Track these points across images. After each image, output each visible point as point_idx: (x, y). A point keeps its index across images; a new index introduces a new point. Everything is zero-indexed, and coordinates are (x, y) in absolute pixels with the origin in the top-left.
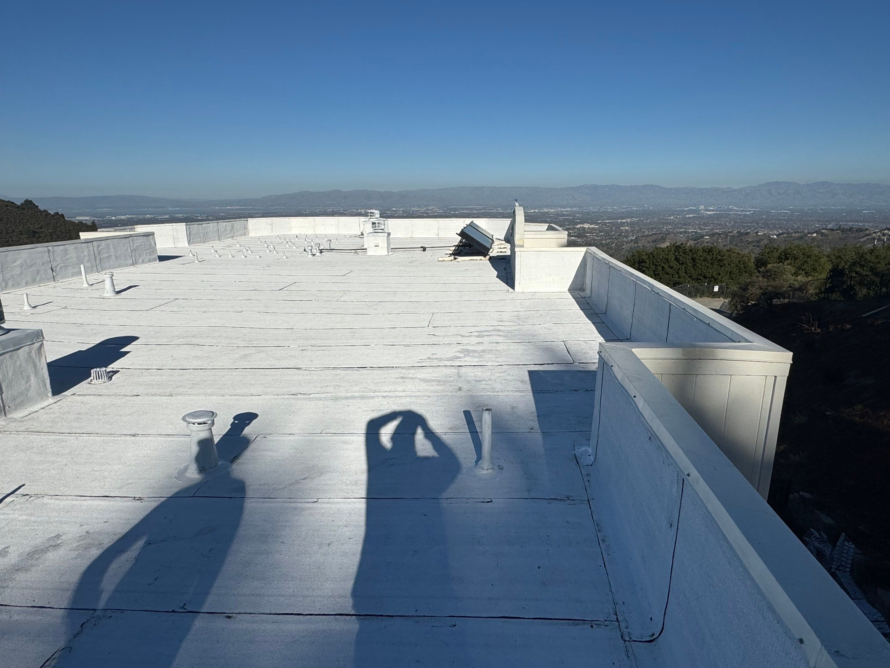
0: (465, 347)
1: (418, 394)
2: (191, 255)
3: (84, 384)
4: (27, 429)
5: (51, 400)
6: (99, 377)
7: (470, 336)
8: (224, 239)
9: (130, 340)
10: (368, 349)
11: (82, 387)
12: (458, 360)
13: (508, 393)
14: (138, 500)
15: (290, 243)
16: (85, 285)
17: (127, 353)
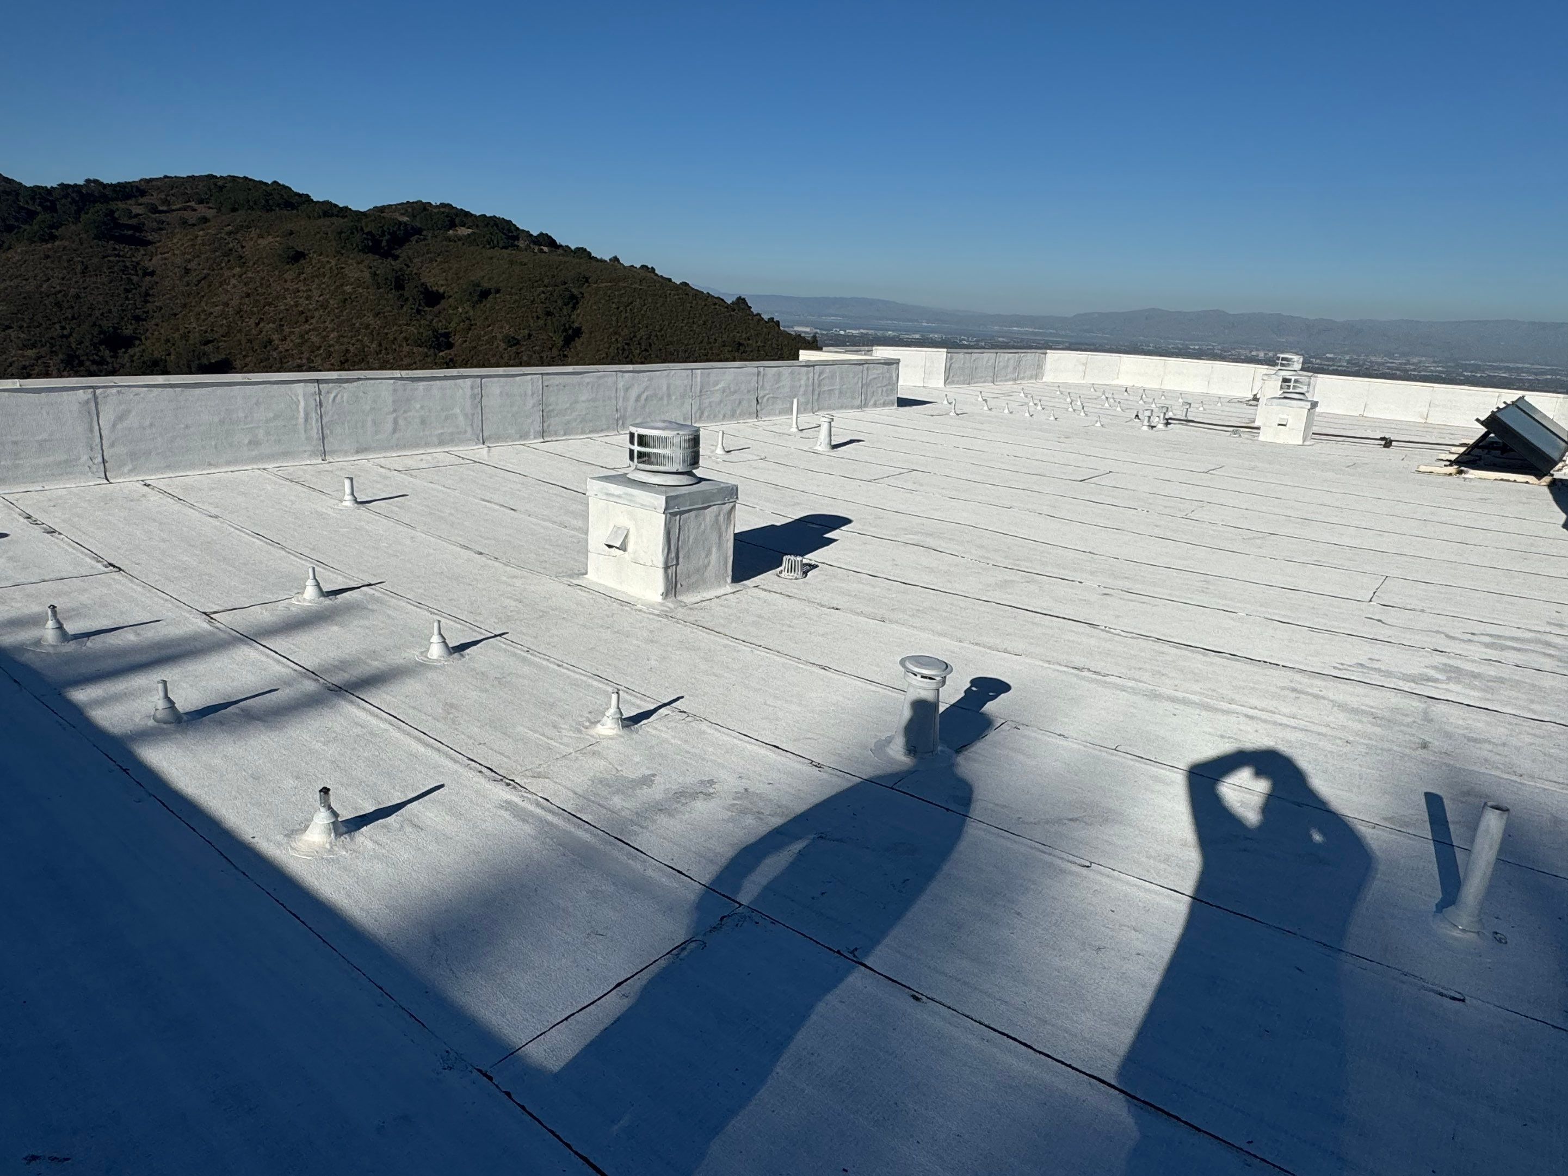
0: (1451, 662)
1: (1323, 730)
2: (945, 402)
3: (770, 575)
4: (696, 621)
5: (729, 588)
6: (792, 569)
8: (1001, 381)
9: (840, 522)
10: (1232, 619)
11: (766, 579)
12: (1430, 684)
14: (816, 766)
15: (1112, 400)
16: (794, 430)
17: (833, 541)
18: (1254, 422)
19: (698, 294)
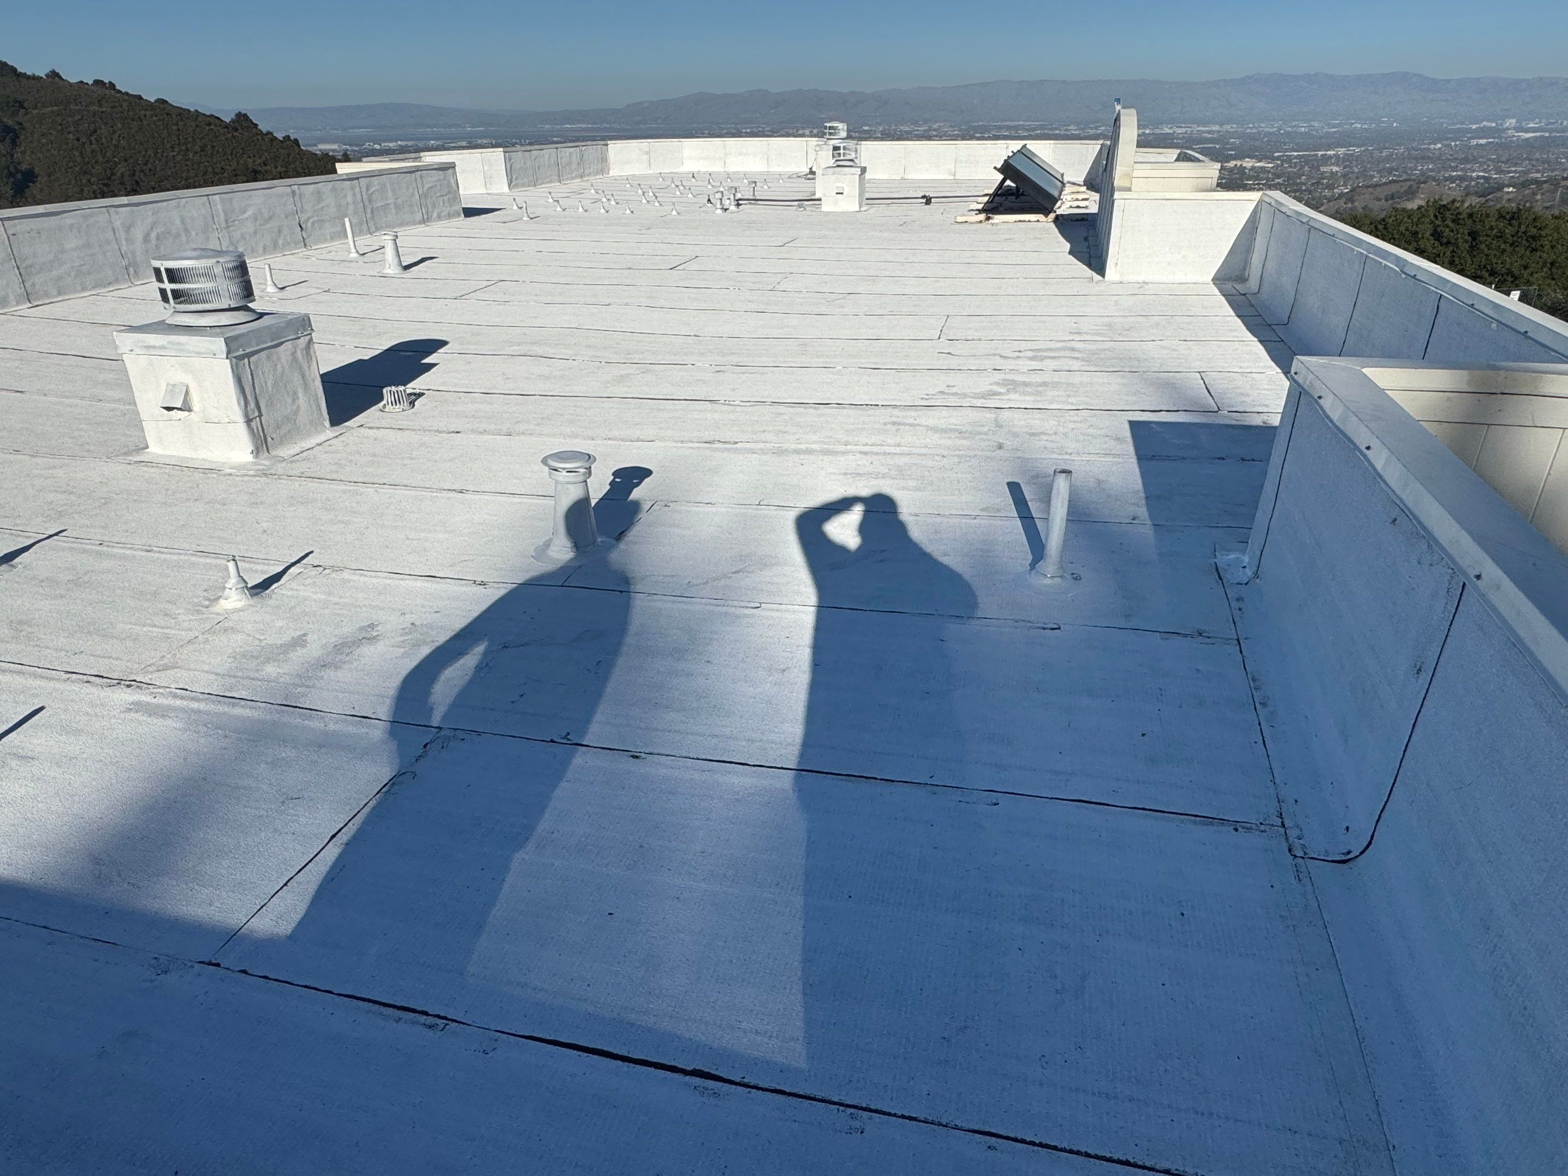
0: (1008, 377)
2: (515, 207)
3: (373, 412)
4: (303, 473)
5: (330, 432)
6: (396, 402)
7: (1018, 357)
9: (435, 345)
10: (832, 373)
11: (370, 415)
12: (997, 397)
13: (1091, 458)
14: (480, 584)
15: (681, 188)
16: (354, 255)
17: (432, 366)
18: (814, 194)
19: (183, 114)
